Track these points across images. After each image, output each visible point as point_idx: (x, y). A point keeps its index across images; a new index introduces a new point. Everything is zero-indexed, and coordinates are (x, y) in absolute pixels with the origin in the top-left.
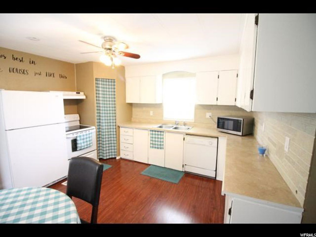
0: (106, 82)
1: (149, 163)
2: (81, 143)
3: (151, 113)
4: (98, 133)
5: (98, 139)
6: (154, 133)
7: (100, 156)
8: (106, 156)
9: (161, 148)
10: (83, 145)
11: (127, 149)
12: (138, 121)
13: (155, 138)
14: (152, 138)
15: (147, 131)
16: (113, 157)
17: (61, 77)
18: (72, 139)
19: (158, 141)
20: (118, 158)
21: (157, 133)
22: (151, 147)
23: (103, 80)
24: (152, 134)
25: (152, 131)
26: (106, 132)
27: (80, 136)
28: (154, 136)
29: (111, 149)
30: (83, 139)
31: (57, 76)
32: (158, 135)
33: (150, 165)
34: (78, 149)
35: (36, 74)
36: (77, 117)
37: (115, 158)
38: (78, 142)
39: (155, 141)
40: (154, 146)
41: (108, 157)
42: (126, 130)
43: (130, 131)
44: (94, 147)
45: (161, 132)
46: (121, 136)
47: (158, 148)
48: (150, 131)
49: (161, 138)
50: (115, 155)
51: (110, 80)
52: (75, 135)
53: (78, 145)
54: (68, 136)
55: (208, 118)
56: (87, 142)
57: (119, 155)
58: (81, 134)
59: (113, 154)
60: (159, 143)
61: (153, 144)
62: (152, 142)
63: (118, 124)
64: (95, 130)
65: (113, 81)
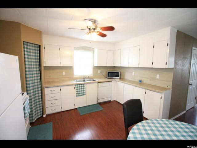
3: (64, 73)
12: (52, 81)
14: (77, 89)
15: (73, 86)
20: (44, 116)
22: (76, 96)
32: (81, 87)
33: (76, 109)
39: (80, 91)
40: (79, 95)
45: (84, 84)
47: (82, 95)
48: (76, 85)
50: (41, 115)
55: (99, 73)
57: (45, 113)
60: (83, 92)
62: (77, 93)
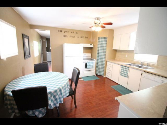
0: (103, 39)
1: (119, 83)
2: (88, 66)
3: (127, 56)
4: (97, 63)
5: (97, 66)
6: (123, 67)
7: (97, 73)
8: (99, 74)
9: (126, 77)
10: (89, 66)
11: (109, 73)
12: (118, 60)
13: (124, 70)
14: (122, 70)
15: (120, 66)
16: (102, 75)
17: (86, 38)
18: (85, 63)
19: (125, 72)
20: (104, 76)
21: (125, 67)
22: (120, 75)
23: (102, 38)
24: (122, 68)
25: (123, 66)
26: (100, 63)
27: (88, 63)
28: (123, 69)
29: (102, 71)
30: (90, 64)
31: (84, 37)
32: (125, 69)
33: (119, 84)
34: (87, 68)
35: (77, 37)
36: (90, 55)
37: (103, 76)
38: (87, 65)
39: (123, 72)
40: (122, 74)
41: (100, 75)
42: (110, 63)
43: (111, 64)
44: (94, 68)
45: (127, 67)
46: (107, 66)
47: (124, 76)
48: (121, 66)
49: (127, 71)
50: (103, 75)
51: (105, 38)
52: (87, 62)
53: (87, 66)
54: (84, 62)
56: (91, 65)
57: (105, 75)
58: (89, 62)
59: (103, 74)
60: (125, 74)
61: (122, 73)
62: (121, 72)
63: (106, 60)
64: (95, 61)
65: (106, 38)
